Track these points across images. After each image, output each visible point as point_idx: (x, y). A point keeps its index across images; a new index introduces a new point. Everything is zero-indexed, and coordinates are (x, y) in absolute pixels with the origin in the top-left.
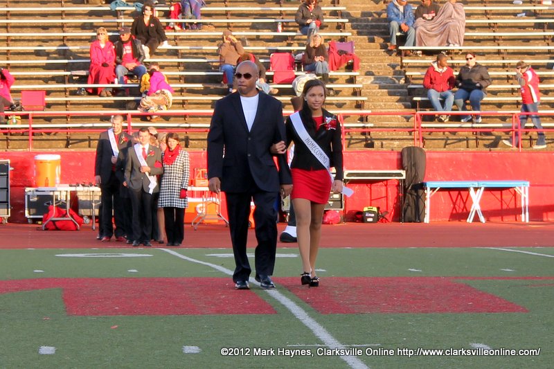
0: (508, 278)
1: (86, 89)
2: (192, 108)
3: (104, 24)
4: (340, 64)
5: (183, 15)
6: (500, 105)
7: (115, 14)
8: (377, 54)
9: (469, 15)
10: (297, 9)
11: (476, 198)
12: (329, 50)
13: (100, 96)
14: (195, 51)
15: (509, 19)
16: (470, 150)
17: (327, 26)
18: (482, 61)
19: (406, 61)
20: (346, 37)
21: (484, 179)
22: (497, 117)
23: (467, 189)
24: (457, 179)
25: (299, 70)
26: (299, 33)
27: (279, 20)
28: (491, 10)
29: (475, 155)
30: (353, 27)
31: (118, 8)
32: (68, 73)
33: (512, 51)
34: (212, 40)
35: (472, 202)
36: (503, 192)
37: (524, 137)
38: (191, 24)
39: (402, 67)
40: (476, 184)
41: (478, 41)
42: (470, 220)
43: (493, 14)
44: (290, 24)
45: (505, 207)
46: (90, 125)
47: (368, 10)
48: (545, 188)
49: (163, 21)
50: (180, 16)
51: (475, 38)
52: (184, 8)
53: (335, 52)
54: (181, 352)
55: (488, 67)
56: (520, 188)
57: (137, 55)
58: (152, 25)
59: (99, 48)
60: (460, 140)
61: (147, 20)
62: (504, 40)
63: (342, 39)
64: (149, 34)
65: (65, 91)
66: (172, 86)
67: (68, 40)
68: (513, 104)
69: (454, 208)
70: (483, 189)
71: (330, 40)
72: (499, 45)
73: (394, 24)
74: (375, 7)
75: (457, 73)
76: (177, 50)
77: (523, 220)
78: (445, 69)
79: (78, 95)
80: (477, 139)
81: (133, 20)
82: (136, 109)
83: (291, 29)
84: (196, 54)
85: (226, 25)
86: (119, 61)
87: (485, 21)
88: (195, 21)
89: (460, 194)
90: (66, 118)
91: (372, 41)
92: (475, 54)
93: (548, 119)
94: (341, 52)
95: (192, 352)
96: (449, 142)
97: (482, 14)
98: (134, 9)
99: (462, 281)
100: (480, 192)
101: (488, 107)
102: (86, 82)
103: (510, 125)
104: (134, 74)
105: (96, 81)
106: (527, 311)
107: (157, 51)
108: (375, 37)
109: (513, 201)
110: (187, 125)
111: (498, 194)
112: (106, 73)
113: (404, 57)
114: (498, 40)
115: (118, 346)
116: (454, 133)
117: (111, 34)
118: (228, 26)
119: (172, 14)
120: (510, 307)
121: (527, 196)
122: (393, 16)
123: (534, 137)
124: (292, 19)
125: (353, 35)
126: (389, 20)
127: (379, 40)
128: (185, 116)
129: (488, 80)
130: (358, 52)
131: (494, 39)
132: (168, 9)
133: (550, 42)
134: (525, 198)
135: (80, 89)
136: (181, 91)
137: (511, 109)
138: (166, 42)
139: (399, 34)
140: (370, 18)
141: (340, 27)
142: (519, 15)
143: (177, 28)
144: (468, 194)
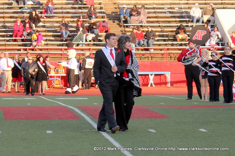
0: (162, 106)
1: (12, 39)
2: (50, 46)
3: (18, 16)
4: (103, 30)
5: (47, 13)
6: (160, 45)
7: (23, 13)
8: (116, 27)
9: (148, 13)
10: (87, 11)
11: (151, 78)
12: (99, 25)
13: (17, 42)
14: (51, 26)
15: (163, 14)
16: (149, 61)
17: (98, 17)
18: (154, 29)
19: (127, 29)
20: (105, 21)
21: (154, 71)
22: (159, 49)
23: (148, 75)
24: (144, 71)
25: (88, 32)
26: (88, 19)
27: (81, 15)
28: (157, 11)
29: (151, 63)
30: (107, 17)
31: (23, 11)
32: (6, 34)
33: (164, 26)
34: (57, 22)
35: (150, 80)
36: (161, 76)
37: (168, 56)
38: (50, 16)
39: (125, 31)
40: (151, 73)
41: (152, 22)
42: (149, 86)
43: (157, 13)
44: (85, 16)
45: (161, 81)
46: (14, 52)
47: (113, 11)
48: (176, 74)
49: (40, 15)
50: (46, 13)
51: (151, 21)
52: (47, 10)
53: (101, 26)
54: (46, 133)
55: (156, 31)
56: (167, 74)
57: (31, 27)
58: (36, 17)
59: (17, 25)
60: (146, 58)
61: (34, 15)
62: (161, 22)
63: (104, 22)
64: (35, 20)
65: (5, 40)
66: (43, 38)
67: (6, 22)
68: (165, 45)
69: (144, 82)
70: (154, 75)
71: (99, 22)
72: (159, 24)
73: (122, 16)
74: (115, 10)
75: (145, 34)
76: (45, 26)
77: (168, 86)
78: (140, 32)
79: (9, 41)
80: (152, 57)
81: (29, 15)
82: (30, 46)
83: (86, 18)
84: (52, 27)
85: (62, 17)
86: (24, 29)
87: (154, 15)
88: (51, 15)
89: (145, 76)
90: (5, 50)
91: (114, 22)
92: (151, 27)
93: (177, 50)
94: (103, 26)
95: (50, 133)
96: (142, 58)
97: (154, 13)
98: (29, 11)
99: (146, 108)
100: (153, 76)
101: (156, 46)
102: (12, 37)
103: (163, 52)
104: (29, 34)
105: (16, 37)
106: (169, 118)
107: (38, 26)
108: (115, 21)
109: (164, 79)
110: (48, 52)
111: (159, 77)
112: (19, 34)
113: (125, 28)
114: (159, 22)
115: (23, 131)
116: (143, 55)
117: (21, 20)
118: (63, 17)
119: (43, 13)
120: (162, 117)
121: (169, 77)
122: (121, 13)
123: (172, 56)
124: (86, 14)
125: (107, 20)
126: (120, 15)
127: (117, 22)
128: (47, 49)
129: (155, 36)
130: (109, 26)
131: (158, 22)
132: (41, 11)
133: (178, 22)
134: (169, 78)
135: (10, 39)
136: (46, 40)
137: (164, 46)
138: (41, 23)
139: (124, 20)
140: (114, 14)
141: (103, 17)
142: (166, 13)
143: (45, 18)
144: (149, 77)
